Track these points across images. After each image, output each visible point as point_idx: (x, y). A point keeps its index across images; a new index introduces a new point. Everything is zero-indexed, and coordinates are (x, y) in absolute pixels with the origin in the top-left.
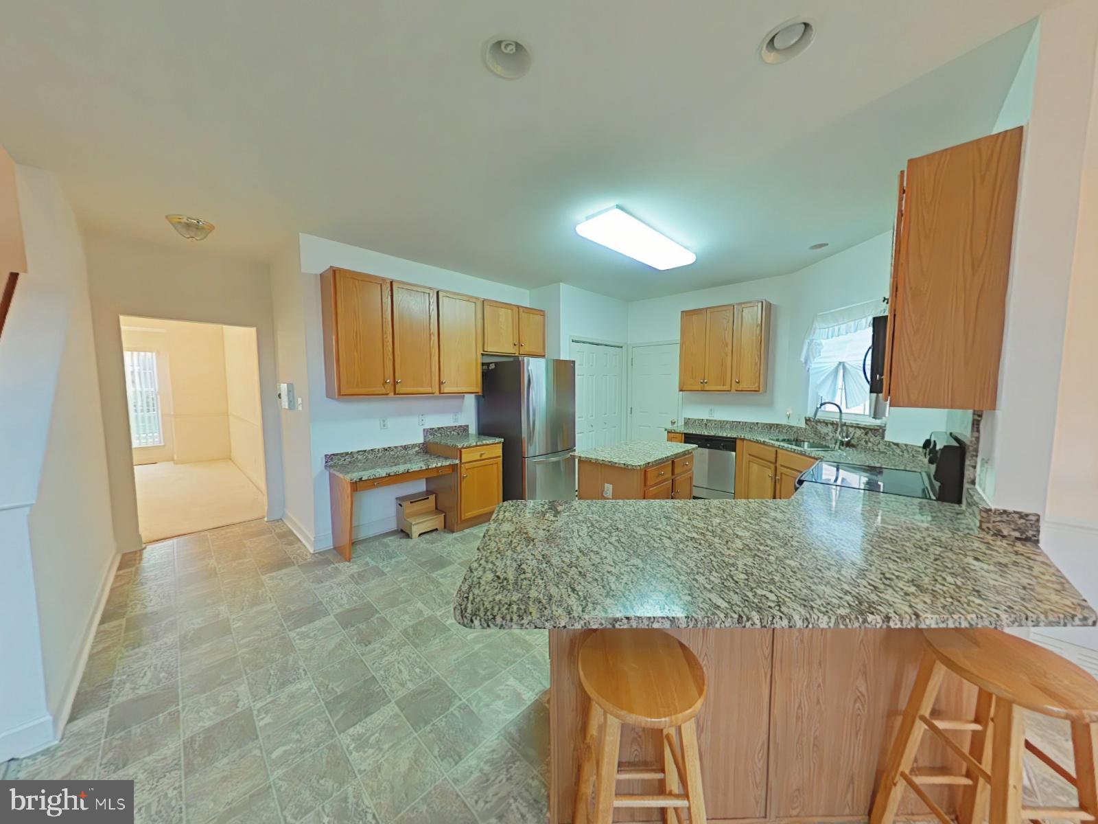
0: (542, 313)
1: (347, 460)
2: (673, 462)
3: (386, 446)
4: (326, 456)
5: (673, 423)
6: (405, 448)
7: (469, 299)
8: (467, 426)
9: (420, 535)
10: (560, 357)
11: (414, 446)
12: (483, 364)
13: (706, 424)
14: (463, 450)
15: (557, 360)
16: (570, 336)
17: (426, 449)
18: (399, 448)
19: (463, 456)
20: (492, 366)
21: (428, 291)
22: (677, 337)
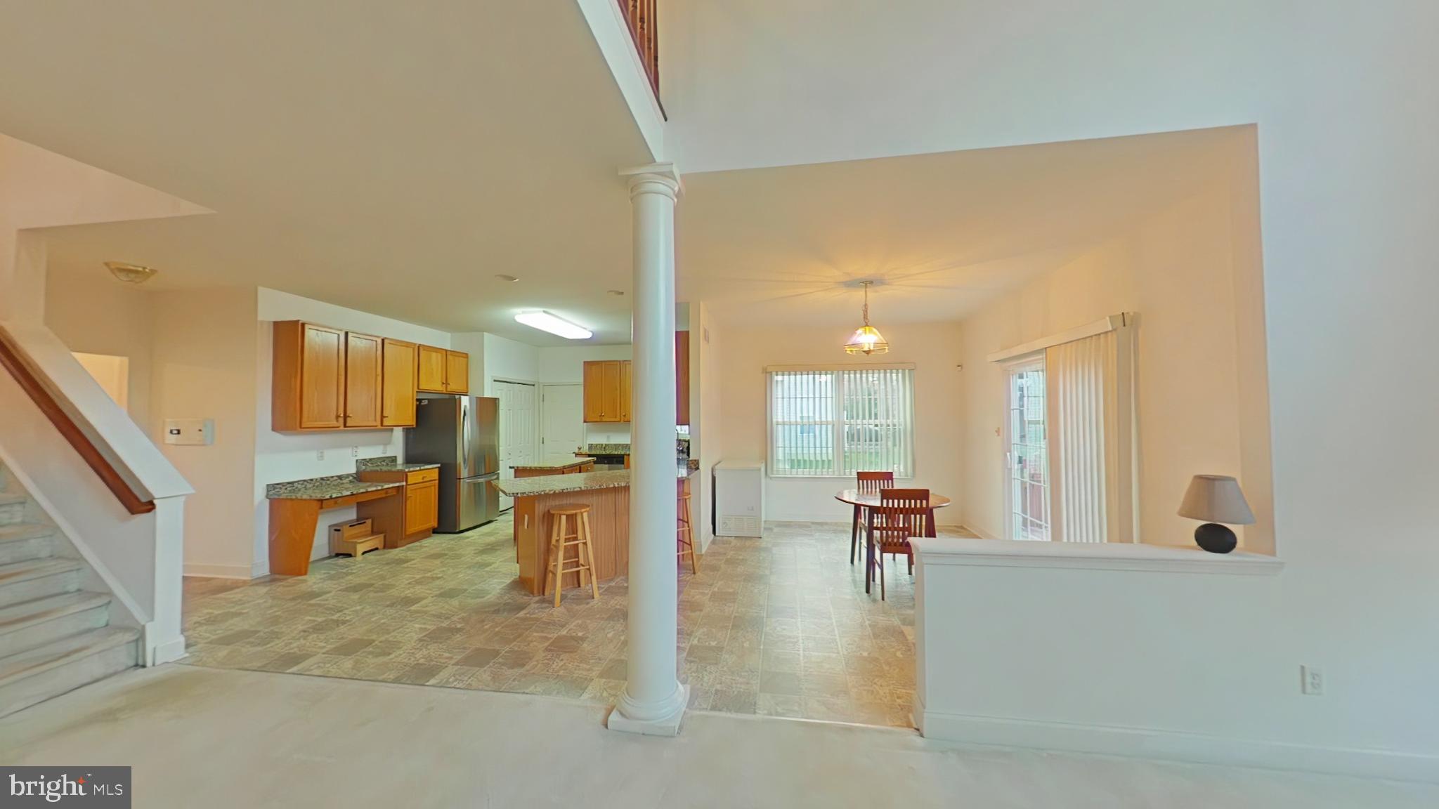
0: (466, 356)
1: (289, 489)
2: (580, 467)
3: (323, 476)
4: (268, 485)
5: (580, 449)
6: (340, 477)
7: (408, 345)
8: (396, 457)
9: (364, 553)
10: (483, 395)
11: (348, 476)
12: (417, 400)
13: (605, 448)
14: (408, 474)
15: (481, 398)
16: (492, 377)
17: (359, 477)
18: (335, 478)
19: (409, 478)
20: (425, 402)
21: (374, 339)
22: (581, 380)
